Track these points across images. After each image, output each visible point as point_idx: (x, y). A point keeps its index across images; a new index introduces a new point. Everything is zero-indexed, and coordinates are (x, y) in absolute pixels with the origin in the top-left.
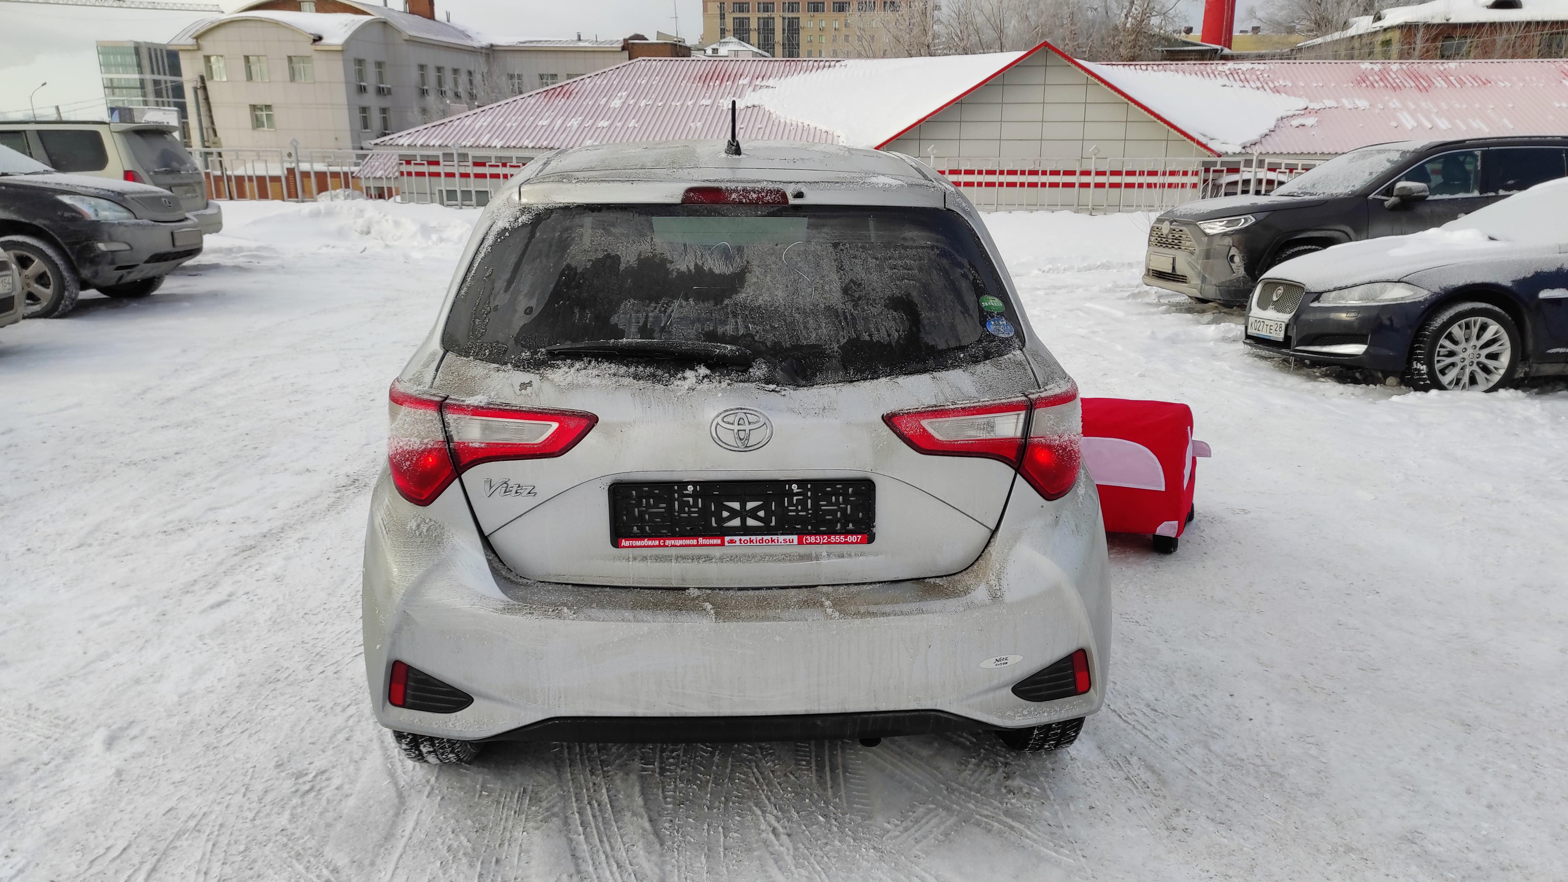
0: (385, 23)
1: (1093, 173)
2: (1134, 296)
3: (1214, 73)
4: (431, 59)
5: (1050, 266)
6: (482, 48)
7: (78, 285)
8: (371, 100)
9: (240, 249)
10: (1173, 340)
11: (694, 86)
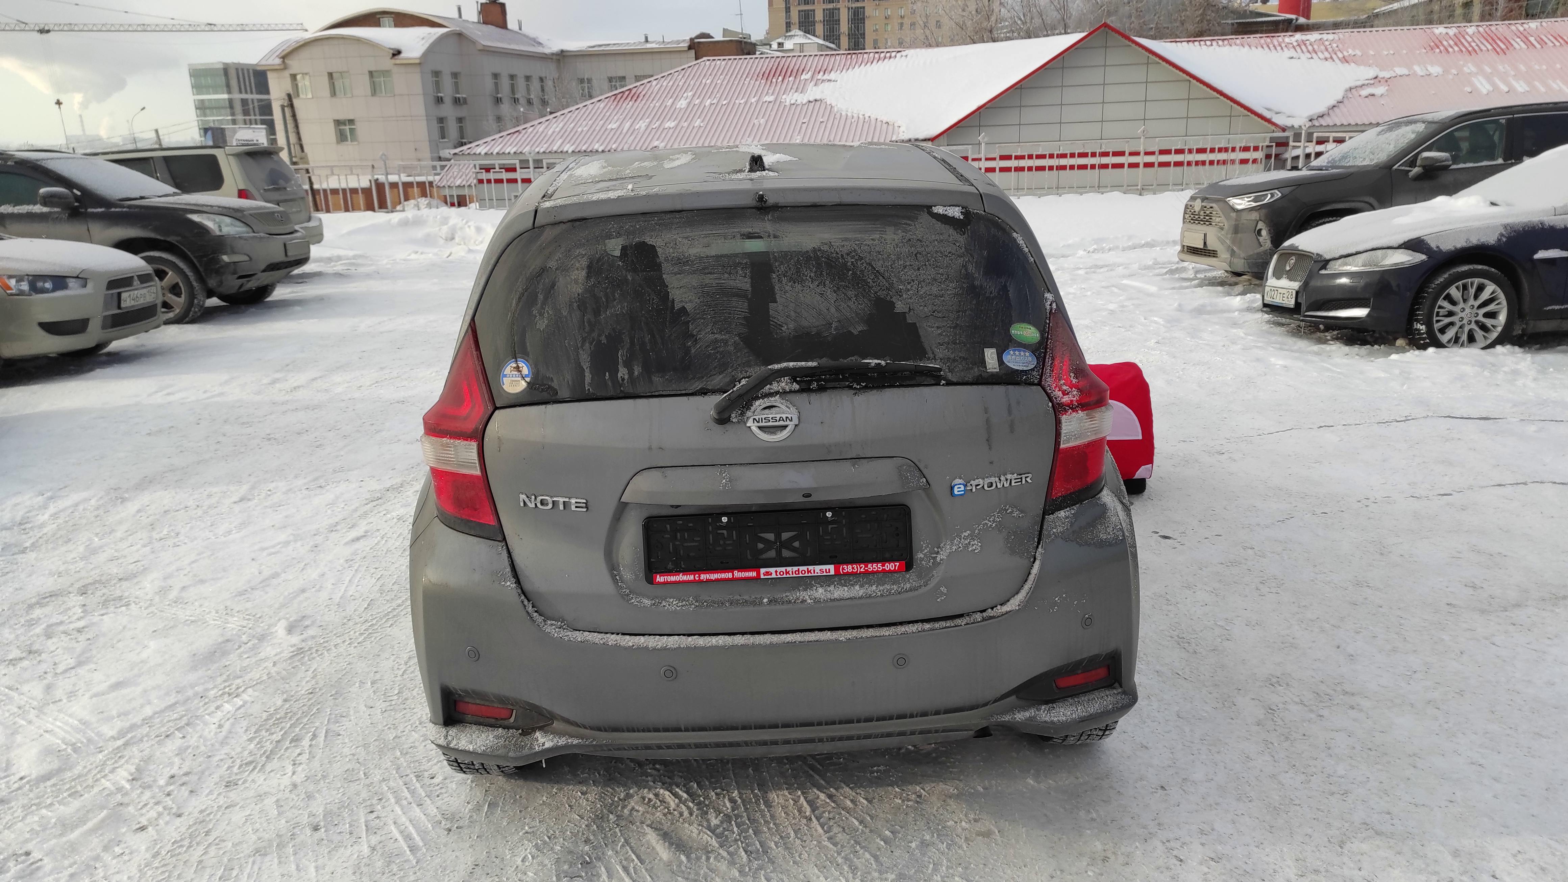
0: (460, 35)
1: (1142, 153)
2: (1171, 272)
3: (1280, 45)
4: (505, 67)
5: (1095, 247)
6: (553, 54)
7: (205, 294)
8: (448, 110)
9: (339, 258)
10: (1200, 311)
11: (758, 83)
